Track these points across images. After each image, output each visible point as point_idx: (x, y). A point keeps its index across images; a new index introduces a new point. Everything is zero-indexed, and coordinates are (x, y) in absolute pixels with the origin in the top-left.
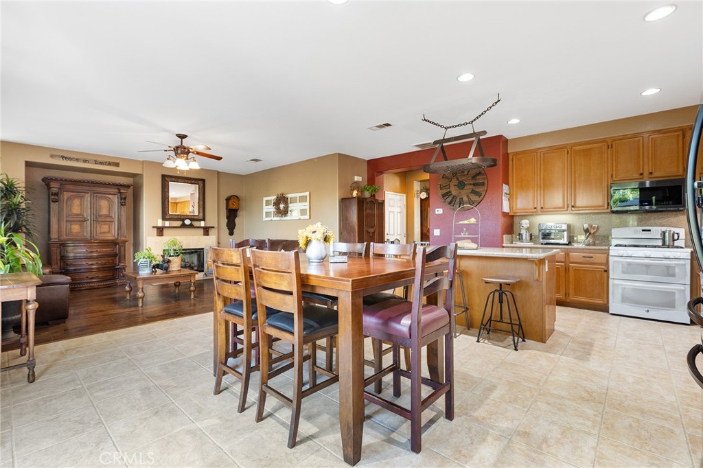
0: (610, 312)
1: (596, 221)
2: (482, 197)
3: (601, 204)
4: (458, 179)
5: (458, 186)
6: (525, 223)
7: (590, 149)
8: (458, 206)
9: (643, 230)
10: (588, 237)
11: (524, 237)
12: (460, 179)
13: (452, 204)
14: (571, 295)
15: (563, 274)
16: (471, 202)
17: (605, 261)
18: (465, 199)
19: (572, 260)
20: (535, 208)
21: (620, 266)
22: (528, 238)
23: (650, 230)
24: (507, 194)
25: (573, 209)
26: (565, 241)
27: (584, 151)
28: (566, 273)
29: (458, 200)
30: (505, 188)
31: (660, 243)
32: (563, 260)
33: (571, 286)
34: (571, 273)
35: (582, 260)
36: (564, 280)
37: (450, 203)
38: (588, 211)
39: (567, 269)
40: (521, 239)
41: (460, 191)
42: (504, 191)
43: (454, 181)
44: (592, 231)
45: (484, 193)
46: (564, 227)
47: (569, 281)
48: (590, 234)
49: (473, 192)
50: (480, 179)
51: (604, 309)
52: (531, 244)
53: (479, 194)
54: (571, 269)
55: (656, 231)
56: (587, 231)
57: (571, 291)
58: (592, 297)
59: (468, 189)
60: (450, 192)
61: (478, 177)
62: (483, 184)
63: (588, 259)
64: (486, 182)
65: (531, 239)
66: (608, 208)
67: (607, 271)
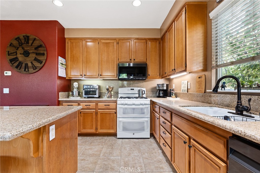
0: (118, 137)
1: (113, 84)
2: (43, 64)
3: (114, 74)
4: (23, 48)
5: (23, 54)
6: (75, 84)
7: (109, 43)
8: (23, 70)
9: (131, 89)
10: (108, 93)
11: (75, 94)
12: (26, 48)
13: (19, 68)
14: (98, 129)
15: (94, 116)
16: (34, 68)
17: (115, 107)
18: (30, 64)
19: (99, 108)
20: (81, 75)
21: (122, 109)
22: (77, 94)
23: (133, 89)
24: (62, 64)
25: (101, 77)
26: (97, 96)
27: (106, 43)
28: (96, 116)
29: (24, 65)
30: (61, 60)
31: (137, 96)
32: (95, 108)
33: (99, 124)
34: (99, 116)
35: (104, 107)
36: (95, 120)
37: (17, 67)
38: (108, 78)
39: (96, 113)
40: (73, 95)
41: (25, 58)
42: (60, 62)
43: (20, 51)
44: (110, 90)
45: (44, 62)
46: (97, 87)
47: (98, 121)
48: (109, 91)
49: (36, 59)
50: (41, 50)
51: (115, 135)
52: (79, 99)
53: (40, 62)
54: (99, 113)
55: (136, 89)
56: (108, 89)
57: (99, 127)
58: (109, 129)
59: (32, 56)
60: (17, 58)
61: (40, 49)
62: (43, 54)
63: (107, 106)
64: (45, 53)
65: (79, 94)
66: (117, 77)
67: (116, 113)
